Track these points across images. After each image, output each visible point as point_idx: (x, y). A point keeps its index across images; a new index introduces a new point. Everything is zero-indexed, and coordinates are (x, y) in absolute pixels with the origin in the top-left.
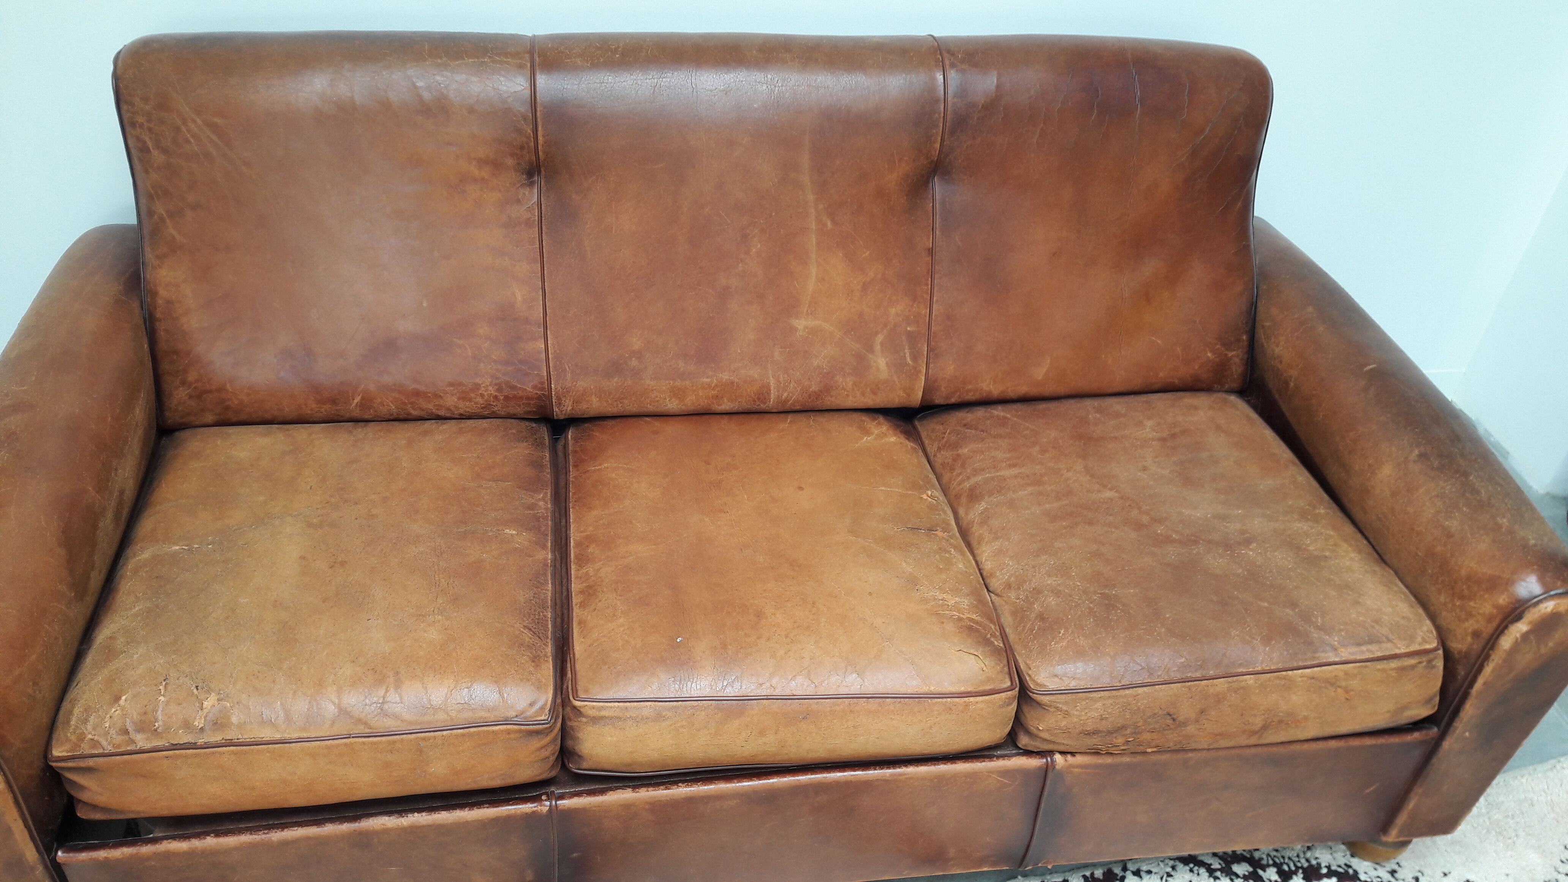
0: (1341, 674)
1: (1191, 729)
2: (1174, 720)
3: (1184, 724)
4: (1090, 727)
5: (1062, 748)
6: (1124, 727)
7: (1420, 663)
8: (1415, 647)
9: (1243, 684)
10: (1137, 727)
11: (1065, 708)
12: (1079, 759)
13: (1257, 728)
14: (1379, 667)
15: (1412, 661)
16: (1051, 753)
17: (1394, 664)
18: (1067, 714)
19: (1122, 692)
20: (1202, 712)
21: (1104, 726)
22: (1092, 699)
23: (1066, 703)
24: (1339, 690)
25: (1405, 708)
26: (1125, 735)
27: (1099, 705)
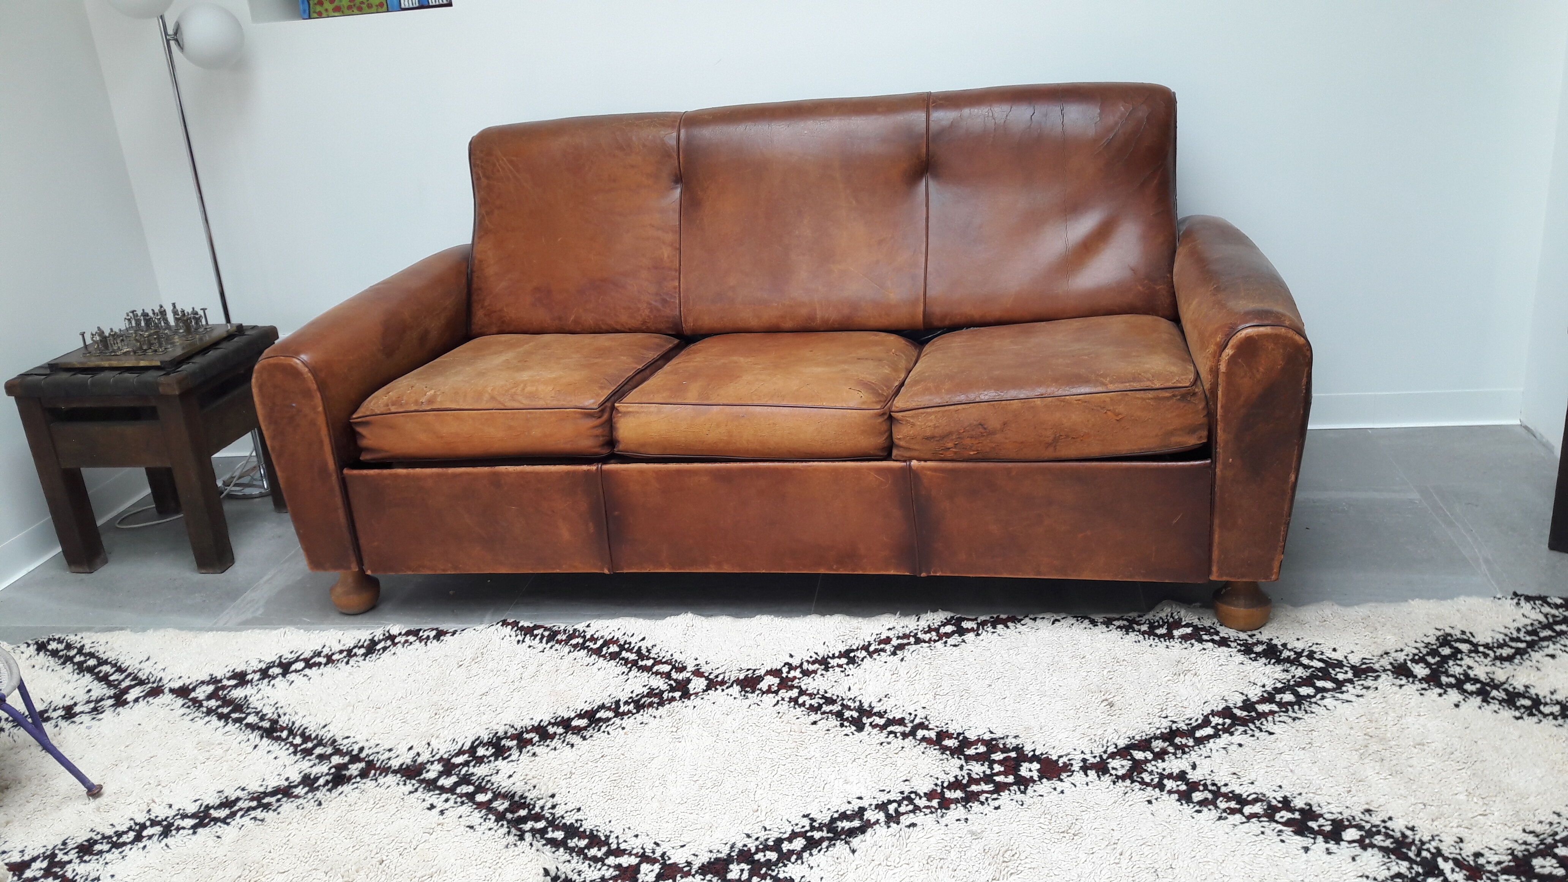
0: (1108, 400)
1: (998, 437)
2: (985, 429)
3: (993, 433)
4: (928, 434)
5: (915, 454)
6: (950, 433)
7: (1174, 396)
8: (1170, 384)
9: (1032, 404)
10: (959, 434)
11: (912, 421)
12: (929, 464)
13: (1050, 440)
14: (1137, 396)
15: (1167, 394)
16: (910, 459)
17: (1150, 394)
18: (913, 425)
19: (947, 408)
20: (1005, 424)
21: (938, 432)
22: (927, 413)
23: (912, 417)
24: (1109, 413)
25: (1171, 433)
26: (952, 440)
27: (933, 417)
